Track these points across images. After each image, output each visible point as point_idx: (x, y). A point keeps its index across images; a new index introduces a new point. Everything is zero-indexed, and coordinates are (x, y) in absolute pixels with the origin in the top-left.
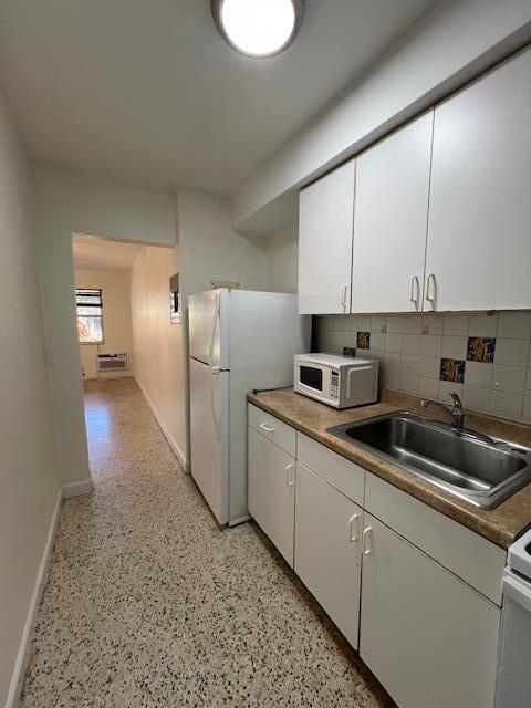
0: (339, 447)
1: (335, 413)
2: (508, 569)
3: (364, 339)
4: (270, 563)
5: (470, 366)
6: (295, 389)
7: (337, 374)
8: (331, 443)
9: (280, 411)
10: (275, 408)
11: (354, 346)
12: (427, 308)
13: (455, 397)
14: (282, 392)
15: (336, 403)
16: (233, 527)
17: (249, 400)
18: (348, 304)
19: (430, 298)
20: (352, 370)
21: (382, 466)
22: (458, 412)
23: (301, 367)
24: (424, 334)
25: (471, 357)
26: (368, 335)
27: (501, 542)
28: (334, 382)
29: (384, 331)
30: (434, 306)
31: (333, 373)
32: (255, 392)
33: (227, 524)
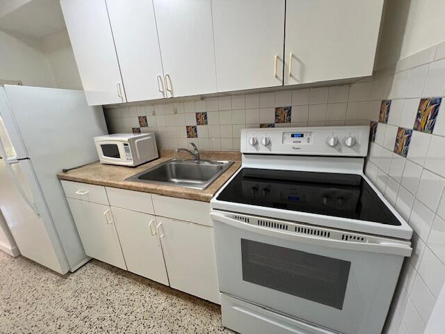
0: (134, 187)
1: (132, 169)
2: (212, 209)
3: (143, 121)
4: (111, 276)
5: (199, 128)
6: (102, 162)
7: (127, 145)
8: (128, 186)
9: (89, 179)
10: (85, 178)
11: (138, 126)
12: (170, 96)
13: (193, 144)
14: (91, 167)
15: (131, 163)
16: (76, 271)
17: (60, 178)
18: (123, 95)
19: (170, 89)
20: (137, 141)
21: (158, 188)
22: (196, 152)
23: (102, 146)
24: (175, 113)
25: (199, 123)
26: (145, 118)
27: (207, 200)
28: (127, 150)
29: (154, 114)
30: (172, 94)
31: (125, 145)
32: (65, 171)
33: (70, 273)
